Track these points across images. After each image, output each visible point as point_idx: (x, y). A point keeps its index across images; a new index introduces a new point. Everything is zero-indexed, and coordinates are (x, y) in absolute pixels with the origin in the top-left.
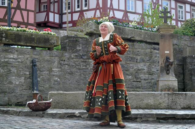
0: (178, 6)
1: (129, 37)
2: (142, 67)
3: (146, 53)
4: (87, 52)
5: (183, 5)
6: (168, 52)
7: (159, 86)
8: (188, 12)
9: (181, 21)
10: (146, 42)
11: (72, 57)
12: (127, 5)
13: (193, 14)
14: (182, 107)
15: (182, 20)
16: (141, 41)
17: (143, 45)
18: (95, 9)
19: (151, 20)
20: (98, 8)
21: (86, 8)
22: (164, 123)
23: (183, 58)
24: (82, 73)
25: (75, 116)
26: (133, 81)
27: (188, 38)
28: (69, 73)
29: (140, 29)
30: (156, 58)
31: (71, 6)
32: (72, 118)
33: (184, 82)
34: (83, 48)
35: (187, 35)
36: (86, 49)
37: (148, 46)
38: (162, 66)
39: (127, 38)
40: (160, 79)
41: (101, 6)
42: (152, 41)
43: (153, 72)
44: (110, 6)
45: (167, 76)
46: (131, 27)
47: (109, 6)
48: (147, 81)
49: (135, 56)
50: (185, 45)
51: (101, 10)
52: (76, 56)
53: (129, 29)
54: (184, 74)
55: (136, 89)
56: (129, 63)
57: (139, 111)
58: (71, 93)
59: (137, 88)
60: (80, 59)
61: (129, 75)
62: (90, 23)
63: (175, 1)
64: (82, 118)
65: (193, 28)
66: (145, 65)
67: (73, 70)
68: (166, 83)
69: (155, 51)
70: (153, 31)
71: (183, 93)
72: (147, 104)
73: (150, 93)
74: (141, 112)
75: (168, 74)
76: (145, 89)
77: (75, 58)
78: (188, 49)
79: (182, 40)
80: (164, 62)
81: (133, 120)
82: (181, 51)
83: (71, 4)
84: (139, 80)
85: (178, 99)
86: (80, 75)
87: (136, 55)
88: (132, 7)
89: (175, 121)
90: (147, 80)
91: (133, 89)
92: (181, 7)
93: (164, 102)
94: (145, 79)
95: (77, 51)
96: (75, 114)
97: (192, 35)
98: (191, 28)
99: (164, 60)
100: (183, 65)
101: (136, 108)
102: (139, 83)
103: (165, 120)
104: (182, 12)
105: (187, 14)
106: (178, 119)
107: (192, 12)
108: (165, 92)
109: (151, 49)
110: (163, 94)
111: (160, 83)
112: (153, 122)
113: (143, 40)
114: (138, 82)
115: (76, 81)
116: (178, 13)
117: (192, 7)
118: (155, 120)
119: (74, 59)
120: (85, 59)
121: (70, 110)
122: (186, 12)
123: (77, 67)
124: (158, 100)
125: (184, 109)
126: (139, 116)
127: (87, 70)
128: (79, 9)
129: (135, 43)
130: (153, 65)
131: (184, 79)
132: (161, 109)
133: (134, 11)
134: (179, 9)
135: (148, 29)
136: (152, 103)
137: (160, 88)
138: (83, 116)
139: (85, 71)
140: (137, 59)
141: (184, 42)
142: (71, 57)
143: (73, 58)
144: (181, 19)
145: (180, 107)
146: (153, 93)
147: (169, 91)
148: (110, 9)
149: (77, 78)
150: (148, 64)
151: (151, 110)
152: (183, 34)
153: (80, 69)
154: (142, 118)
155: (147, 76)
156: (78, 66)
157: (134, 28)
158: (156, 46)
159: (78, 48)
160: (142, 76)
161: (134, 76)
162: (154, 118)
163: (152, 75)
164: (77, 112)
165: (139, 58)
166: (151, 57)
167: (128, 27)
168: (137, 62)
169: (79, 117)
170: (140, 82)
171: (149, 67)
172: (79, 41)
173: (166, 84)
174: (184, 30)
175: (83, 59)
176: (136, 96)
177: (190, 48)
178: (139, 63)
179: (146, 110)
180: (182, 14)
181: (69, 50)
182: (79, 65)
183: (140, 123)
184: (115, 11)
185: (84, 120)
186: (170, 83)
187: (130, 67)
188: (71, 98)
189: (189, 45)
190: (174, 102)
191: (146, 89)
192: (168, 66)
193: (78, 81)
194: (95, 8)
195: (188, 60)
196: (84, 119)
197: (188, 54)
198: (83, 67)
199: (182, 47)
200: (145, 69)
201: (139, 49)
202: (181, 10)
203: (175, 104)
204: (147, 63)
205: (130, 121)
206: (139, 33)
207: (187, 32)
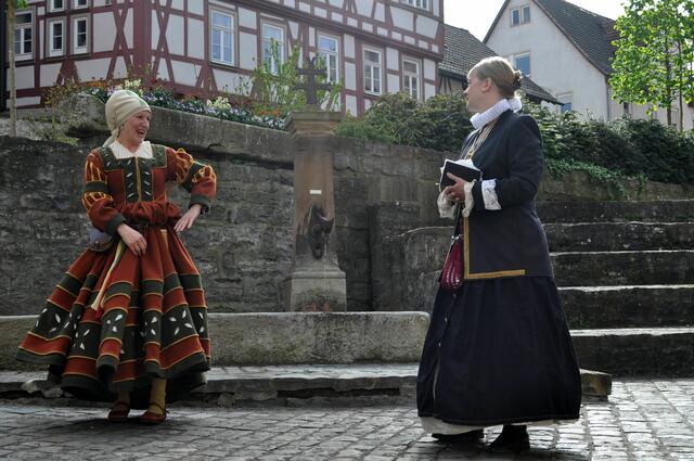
0: (364, 53)
1: (206, 144)
2: (247, 236)
3: (259, 195)
4: (71, 190)
5: (379, 52)
6: (319, 192)
7: (293, 293)
8: (393, 72)
9: (372, 98)
10: (259, 161)
11: (23, 203)
12: (212, 43)
13: (407, 77)
14: (356, 355)
15: (376, 94)
16: (243, 158)
17: (249, 169)
18: (112, 55)
19: (276, 92)
20: (119, 50)
21: (83, 50)
22: (300, 406)
23: (367, 210)
24: (56, 256)
25: (24, 394)
26: (217, 280)
27: (382, 150)
28: (12, 257)
29: (241, 119)
30: (288, 210)
31: (33, 40)
32: (12, 399)
33: (370, 282)
34: (56, 175)
35: (382, 141)
36: (68, 181)
37: (264, 172)
38: (301, 233)
39: (198, 147)
40: (295, 273)
41: (130, 45)
42: (277, 158)
43: (278, 250)
44: (159, 46)
45: (317, 263)
46: (213, 115)
47: (154, 46)
48: (259, 279)
49: (222, 204)
50: (375, 170)
51: (131, 57)
52: (35, 201)
53: (205, 119)
54: (369, 257)
55: (225, 305)
56: (204, 225)
57: (227, 374)
58: (14, 320)
59: (230, 300)
60: (48, 211)
61: (204, 261)
62: (82, 97)
63: (356, 38)
64: (44, 398)
65: (400, 121)
66: (253, 231)
67: (27, 246)
68: (313, 285)
69: (285, 187)
70: (277, 128)
71: (359, 316)
72: (253, 351)
73: (262, 316)
74: (233, 373)
75: (318, 258)
76: (254, 302)
77: (33, 209)
78: (384, 184)
79: (367, 155)
80: (305, 220)
81: (207, 401)
82: (363, 188)
83: (33, 34)
84: (236, 276)
85: (345, 334)
86: (50, 261)
87: (227, 200)
88: (227, 51)
89: (333, 399)
90: (261, 274)
91: (217, 305)
92: (373, 57)
93: (303, 342)
94: (253, 274)
95: (39, 186)
96: (23, 387)
97: (395, 143)
98: (393, 120)
99: (307, 215)
100: (368, 230)
101: (222, 363)
102: (235, 284)
103: (303, 398)
104: (376, 69)
105: (389, 76)
106: (341, 393)
107: (406, 73)
108: (306, 313)
109: (271, 183)
110: (300, 319)
111: (293, 287)
112: (268, 405)
113: (248, 152)
114: (233, 281)
115: (36, 282)
116: (364, 72)
117: (406, 59)
118: (274, 399)
119: (29, 212)
120: (63, 212)
121: (9, 373)
122: (387, 71)
123: (39, 236)
124: (287, 337)
125: (361, 361)
126: (224, 388)
127: (71, 246)
128: (60, 53)
129: (223, 164)
130: (280, 230)
131: (369, 273)
132: (296, 364)
133: (232, 64)
134: (366, 62)
135: (264, 121)
136: (269, 348)
137: (293, 301)
138: (50, 392)
139: (64, 251)
140: (230, 213)
141: (370, 161)
142: (19, 203)
143: (25, 209)
144: (372, 92)
145: (349, 356)
146: (270, 317)
147: (321, 310)
148: (158, 54)
149: (40, 270)
150: (262, 227)
151: (264, 368)
152: (370, 137)
153: (47, 243)
154: (233, 394)
155: (260, 263)
156: (42, 233)
157: (223, 117)
158: (288, 173)
159: (42, 177)
160: (246, 264)
161: (220, 265)
162: (269, 392)
163: (275, 260)
164: (29, 379)
165: (235, 207)
166: (272, 206)
167: (203, 113)
168: (229, 220)
169: (35, 397)
170: (238, 281)
171: (267, 237)
172: (44, 155)
173: (313, 287)
174: (373, 124)
175: (58, 210)
176: (220, 326)
177: (389, 179)
178: (236, 223)
179: (248, 369)
180: (376, 76)
181: (12, 182)
182: (45, 229)
183: (227, 407)
184: (174, 64)
185: (53, 406)
186: (324, 285)
187: (209, 237)
188: (13, 335)
189: (385, 171)
190: (335, 342)
191: (258, 302)
192: (318, 233)
193: (42, 282)
194: (112, 49)
195: (383, 217)
196: (52, 402)
197: (383, 198)
198: (58, 237)
199: (367, 176)
200: (253, 244)
201: (235, 182)
202: (372, 65)
203: (337, 348)
204: (260, 225)
205: (195, 403)
206: (236, 133)
207: (382, 132)
